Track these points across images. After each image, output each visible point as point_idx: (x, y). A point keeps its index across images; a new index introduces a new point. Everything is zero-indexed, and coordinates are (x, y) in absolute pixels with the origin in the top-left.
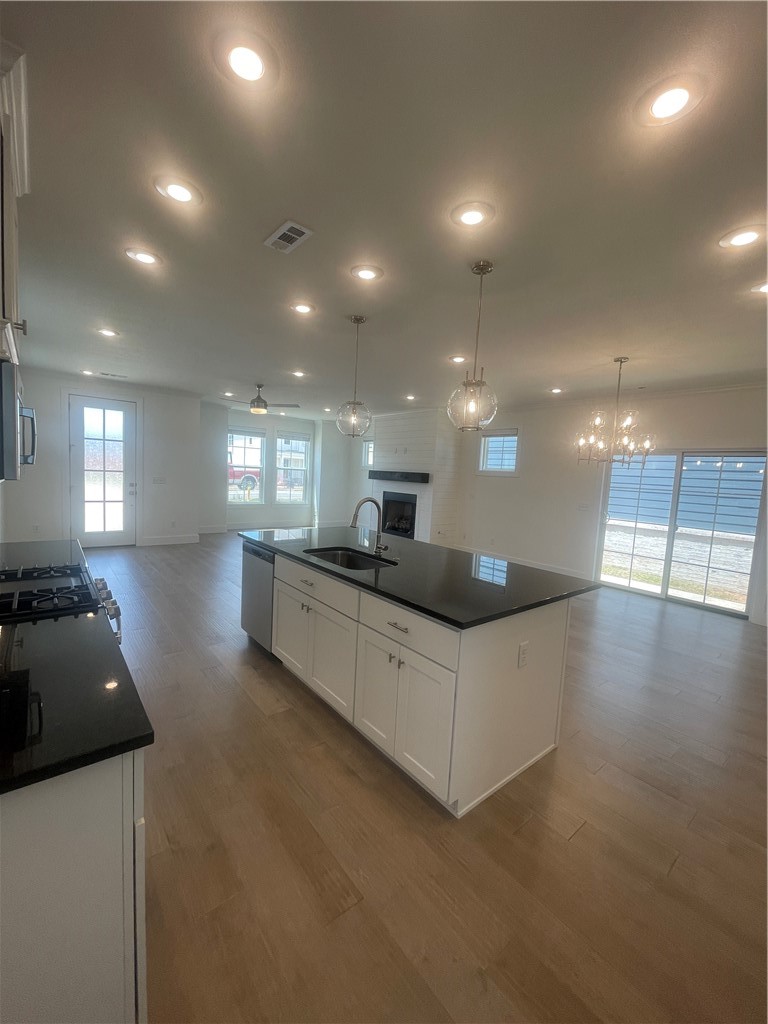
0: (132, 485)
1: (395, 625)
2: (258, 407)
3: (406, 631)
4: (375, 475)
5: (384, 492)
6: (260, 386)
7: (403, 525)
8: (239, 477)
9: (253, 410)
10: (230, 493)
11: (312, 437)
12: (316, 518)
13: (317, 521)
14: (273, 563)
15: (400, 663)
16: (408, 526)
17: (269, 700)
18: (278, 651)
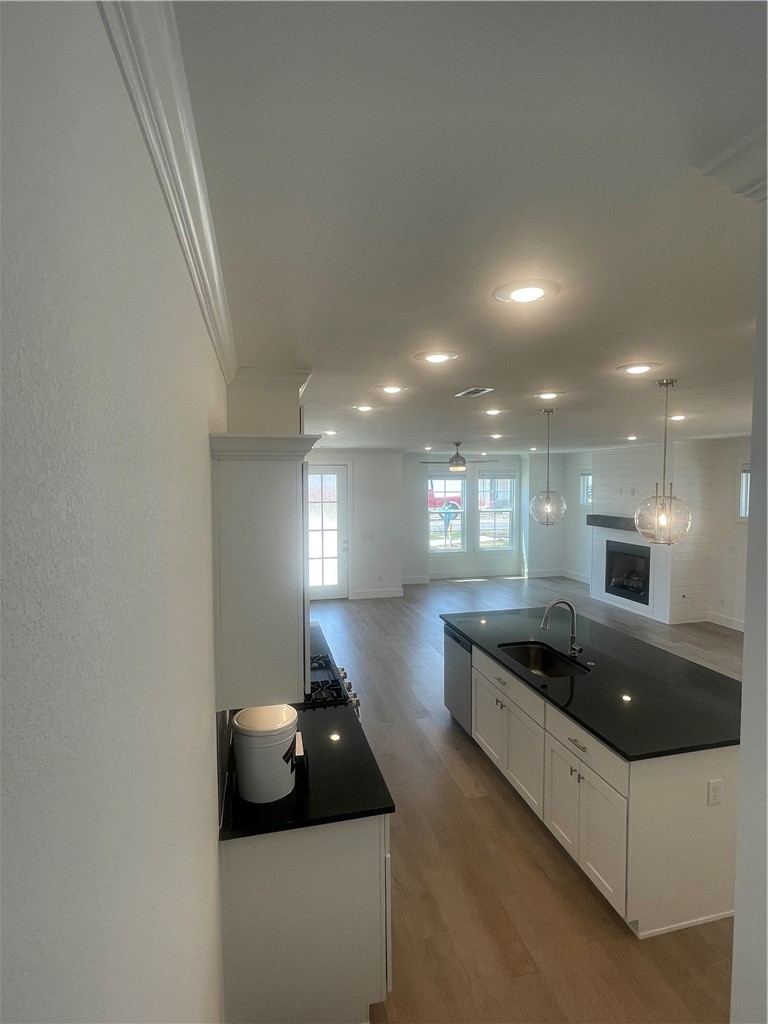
0: (344, 542)
1: (574, 741)
2: (457, 465)
3: (584, 749)
4: (595, 520)
5: (608, 542)
6: (458, 444)
7: (634, 583)
8: (441, 504)
9: (451, 469)
10: (431, 524)
11: (518, 473)
12: (526, 566)
13: (526, 570)
14: (471, 653)
15: (580, 778)
16: (641, 585)
17: (469, 785)
18: (478, 736)
